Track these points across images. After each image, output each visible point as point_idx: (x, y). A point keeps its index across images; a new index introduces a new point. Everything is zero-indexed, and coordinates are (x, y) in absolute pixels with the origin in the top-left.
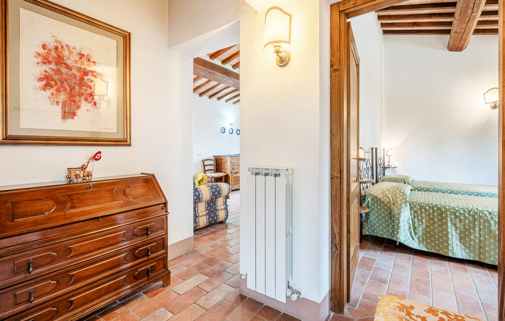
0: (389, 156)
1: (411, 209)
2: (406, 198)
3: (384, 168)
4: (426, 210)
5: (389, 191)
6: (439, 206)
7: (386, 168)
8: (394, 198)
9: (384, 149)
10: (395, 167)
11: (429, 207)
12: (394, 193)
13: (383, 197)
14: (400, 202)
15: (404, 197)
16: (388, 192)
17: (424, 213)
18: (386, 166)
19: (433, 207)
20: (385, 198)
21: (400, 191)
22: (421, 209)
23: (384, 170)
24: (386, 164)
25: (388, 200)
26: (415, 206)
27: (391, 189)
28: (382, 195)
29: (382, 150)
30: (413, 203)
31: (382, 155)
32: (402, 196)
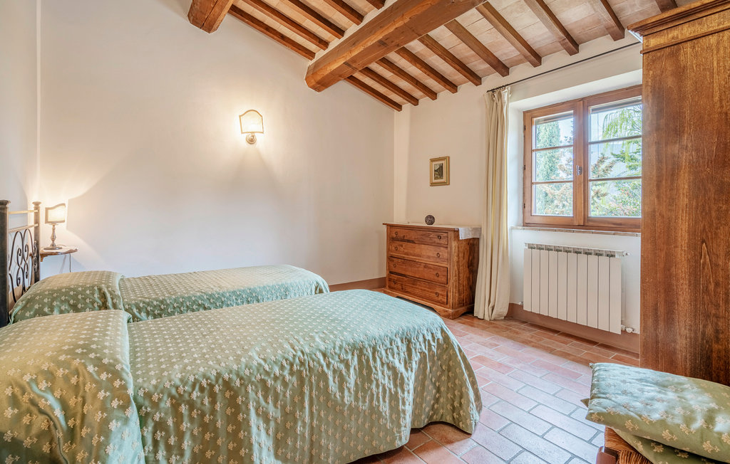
0: (54, 223)
1: (143, 421)
2: (124, 387)
3: (38, 257)
4: (192, 405)
5: (50, 376)
6: (226, 376)
7: (44, 255)
8: (72, 402)
9: (37, 205)
10: (70, 252)
11: (202, 389)
12: (74, 380)
13: (18, 418)
14: (99, 416)
15: (117, 383)
16: (43, 385)
17: (186, 419)
18: (42, 250)
19: (211, 386)
20: (26, 420)
21: (98, 362)
22: (175, 406)
23: (37, 262)
24: (45, 244)
25: (40, 423)
26: (155, 405)
27: (59, 364)
28: (10, 412)
29: (32, 207)
30: (148, 395)
31: (31, 222)
32: (109, 386)
